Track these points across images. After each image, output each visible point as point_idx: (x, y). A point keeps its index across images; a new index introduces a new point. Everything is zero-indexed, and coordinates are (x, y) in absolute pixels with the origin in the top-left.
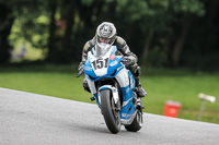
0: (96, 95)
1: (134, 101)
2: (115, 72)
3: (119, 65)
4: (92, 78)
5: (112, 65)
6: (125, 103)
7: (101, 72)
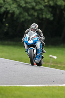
0: (28, 50)
1: (41, 54)
2: (36, 42)
3: (37, 40)
4: (27, 44)
5: (35, 40)
6: (38, 54)
7: (31, 42)
